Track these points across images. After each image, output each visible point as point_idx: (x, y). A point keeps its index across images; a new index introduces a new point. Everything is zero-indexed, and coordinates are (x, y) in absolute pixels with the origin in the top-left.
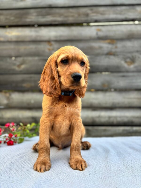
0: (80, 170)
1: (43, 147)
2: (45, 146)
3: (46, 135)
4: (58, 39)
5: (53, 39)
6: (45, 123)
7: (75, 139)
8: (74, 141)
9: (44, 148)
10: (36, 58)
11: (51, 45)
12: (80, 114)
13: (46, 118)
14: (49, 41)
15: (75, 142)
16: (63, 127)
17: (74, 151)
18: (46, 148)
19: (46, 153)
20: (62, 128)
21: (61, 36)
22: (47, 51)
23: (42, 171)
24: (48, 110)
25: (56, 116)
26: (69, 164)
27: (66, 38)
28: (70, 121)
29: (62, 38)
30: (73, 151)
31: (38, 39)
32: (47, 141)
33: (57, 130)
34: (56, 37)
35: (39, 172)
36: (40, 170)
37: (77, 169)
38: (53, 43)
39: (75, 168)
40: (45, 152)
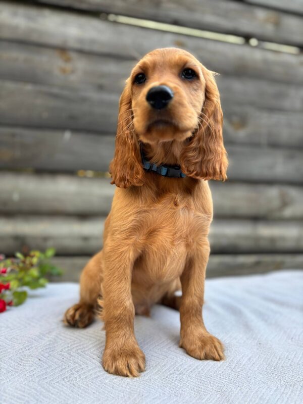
0: (214, 359)
1: (120, 315)
2: (126, 313)
3: (126, 283)
4: (87, 47)
5: (72, 44)
6: (122, 253)
7: (195, 290)
8: (195, 294)
9: (122, 316)
10: (29, 87)
11: (68, 60)
12: (209, 230)
13: (125, 239)
14: (62, 50)
15: (197, 296)
16: (171, 263)
17: (192, 318)
18: (127, 317)
19: (128, 328)
20: (168, 264)
21: (93, 42)
22: (57, 72)
23: (135, 372)
24: (132, 218)
25: (152, 233)
26: (181, 347)
27: (105, 50)
28: (188, 246)
29: (96, 48)
30: (190, 317)
31: (35, 38)
32: (129, 299)
33: (155, 268)
34: (81, 41)
35: (127, 376)
36: (131, 372)
37: (207, 358)
38: (73, 55)
39: (202, 356)
40: (126, 327)
